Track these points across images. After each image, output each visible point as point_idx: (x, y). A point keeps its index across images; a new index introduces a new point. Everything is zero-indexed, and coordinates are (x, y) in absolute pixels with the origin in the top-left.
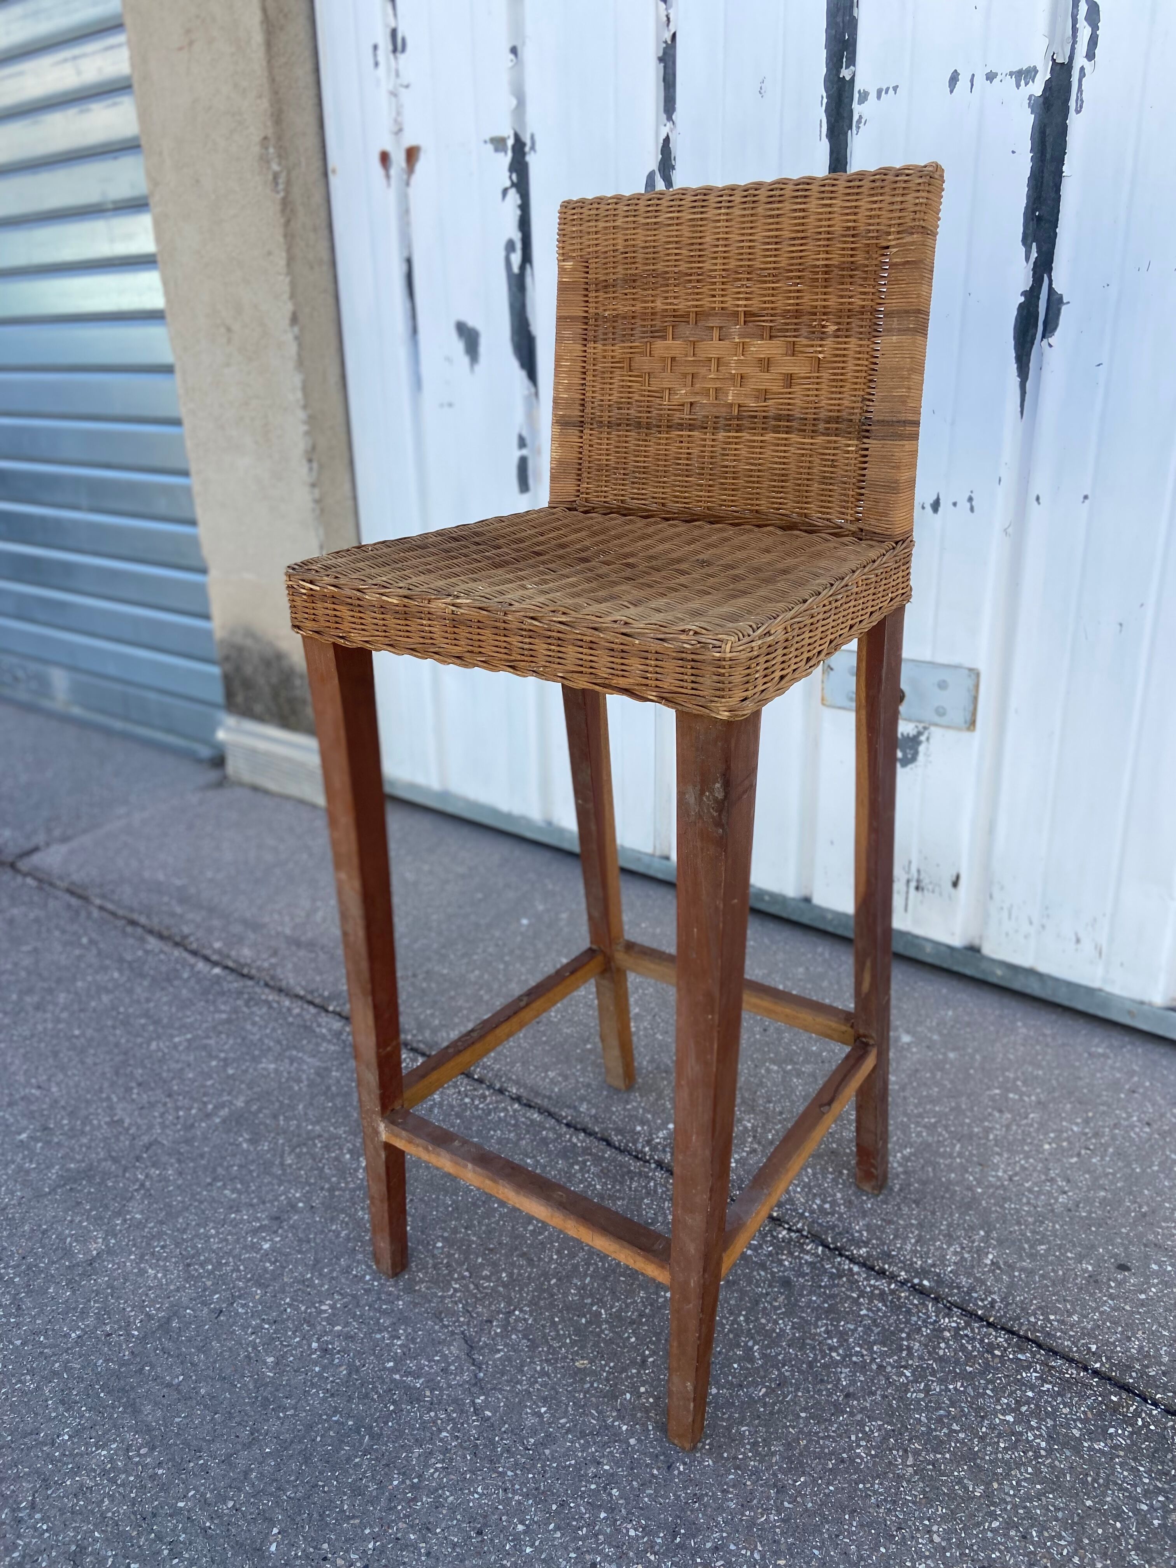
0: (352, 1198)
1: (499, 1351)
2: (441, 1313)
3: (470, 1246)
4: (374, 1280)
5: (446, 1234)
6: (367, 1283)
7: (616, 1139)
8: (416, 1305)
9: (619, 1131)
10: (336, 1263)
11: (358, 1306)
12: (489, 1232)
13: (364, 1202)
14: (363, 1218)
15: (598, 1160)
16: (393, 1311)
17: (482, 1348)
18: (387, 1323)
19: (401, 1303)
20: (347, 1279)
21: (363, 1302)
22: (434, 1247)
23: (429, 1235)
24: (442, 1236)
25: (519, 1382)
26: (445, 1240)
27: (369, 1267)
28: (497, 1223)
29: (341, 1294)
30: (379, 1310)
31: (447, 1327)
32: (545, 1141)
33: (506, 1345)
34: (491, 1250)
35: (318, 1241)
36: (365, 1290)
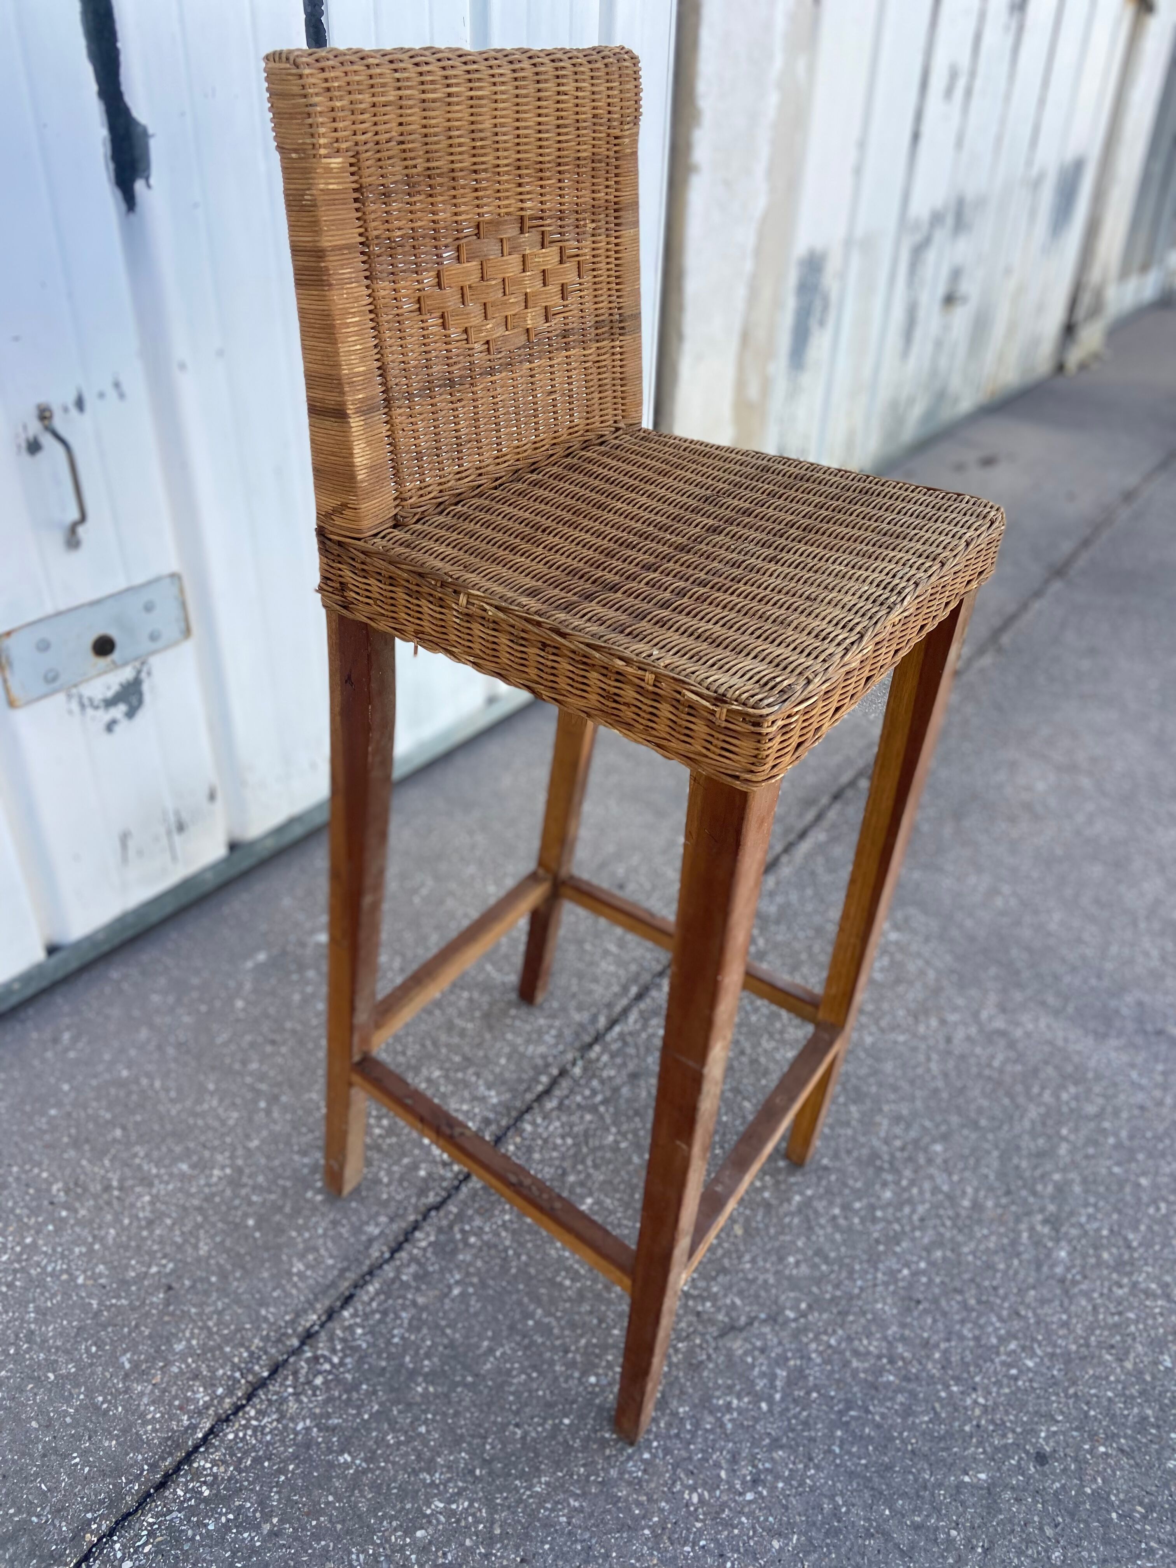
0: (509, 1507)
1: (733, 1303)
2: (691, 1364)
3: (595, 1346)
4: (649, 1448)
5: (577, 1374)
6: (654, 1456)
7: (432, 1198)
8: (682, 1392)
9: (422, 1192)
10: (626, 1500)
11: (690, 1459)
12: (573, 1326)
13: (517, 1489)
14: (547, 1484)
15: (460, 1217)
16: (694, 1417)
17: (731, 1318)
18: (711, 1419)
19: (681, 1410)
20: (648, 1482)
21: (684, 1454)
22: (596, 1385)
23: (578, 1394)
24: (579, 1379)
25: (766, 1282)
26: (585, 1373)
27: (630, 1458)
28: (558, 1319)
29: (674, 1483)
30: (693, 1433)
31: (709, 1357)
32: (422, 1277)
33: (725, 1296)
34: (600, 1321)
35: (587, 1535)
36: (665, 1455)
